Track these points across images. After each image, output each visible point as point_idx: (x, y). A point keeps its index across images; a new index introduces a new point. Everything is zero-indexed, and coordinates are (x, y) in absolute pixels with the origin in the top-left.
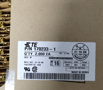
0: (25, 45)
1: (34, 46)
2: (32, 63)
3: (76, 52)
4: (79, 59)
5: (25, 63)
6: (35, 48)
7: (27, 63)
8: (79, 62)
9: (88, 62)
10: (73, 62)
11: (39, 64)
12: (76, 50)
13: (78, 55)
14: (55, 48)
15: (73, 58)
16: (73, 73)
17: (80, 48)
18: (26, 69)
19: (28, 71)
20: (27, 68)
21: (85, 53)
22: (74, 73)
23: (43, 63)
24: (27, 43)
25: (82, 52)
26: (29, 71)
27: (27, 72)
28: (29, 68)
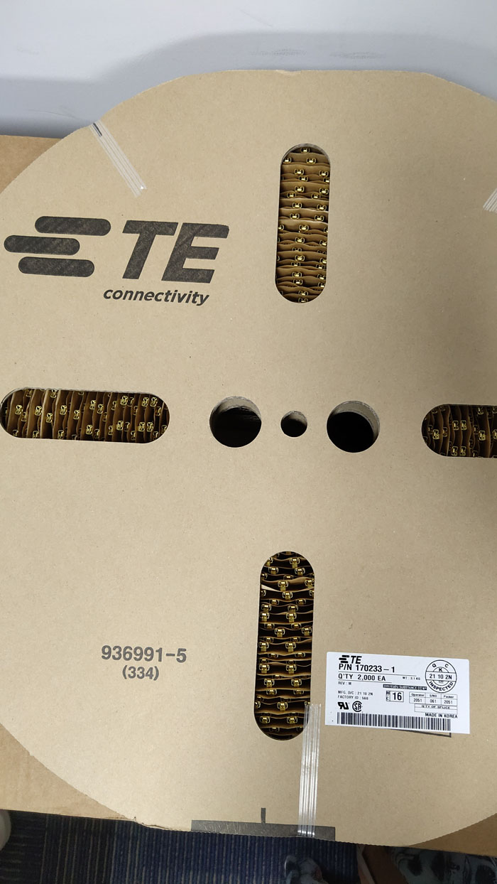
0: (340, 659)
1: (357, 663)
2: (351, 695)
3: (433, 676)
4: (438, 690)
5: (340, 694)
6: (358, 666)
7: (342, 694)
8: (439, 695)
9: (455, 697)
10: (428, 695)
11: (364, 696)
12: (433, 673)
13: (437, 682)
14: (393, 668)
15: (428, 688)
16: (428, 717)
17: (440, 670)
18: (341, 705)
19: (345, 708)
20: (343, 703)
21: (450, 680)
22: (430, 717)
23: (372, 694)
24: (343, 656)
25: (445, 677)
26: (347, 708)
27: (343, 710)
28: (346, 703)
